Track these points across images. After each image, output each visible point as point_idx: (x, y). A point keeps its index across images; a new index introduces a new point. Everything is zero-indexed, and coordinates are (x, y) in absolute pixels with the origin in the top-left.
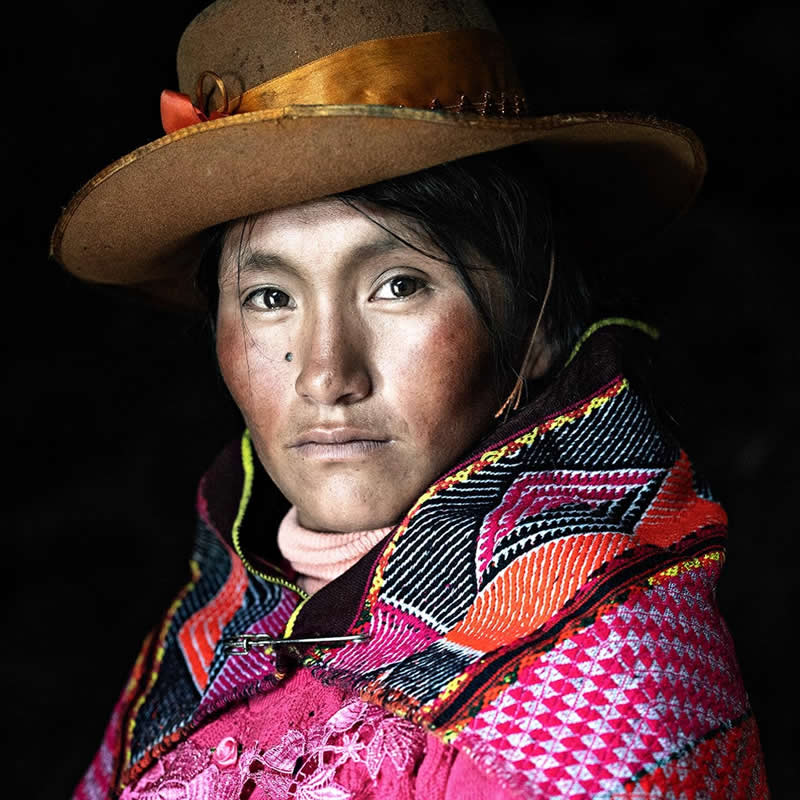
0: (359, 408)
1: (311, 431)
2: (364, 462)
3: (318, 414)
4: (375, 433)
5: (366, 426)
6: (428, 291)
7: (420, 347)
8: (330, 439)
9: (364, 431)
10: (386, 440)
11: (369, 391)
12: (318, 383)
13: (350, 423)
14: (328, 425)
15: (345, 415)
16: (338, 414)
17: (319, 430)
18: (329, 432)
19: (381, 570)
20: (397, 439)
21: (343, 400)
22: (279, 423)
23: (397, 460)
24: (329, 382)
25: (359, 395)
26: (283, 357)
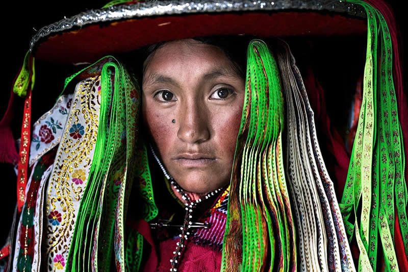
0: (204, 145)
1: (184, 154)
2: (206, 168)
3: (187, 147)
4: (210, 156)
5: (206, 152)
6: (235, 95)
7: (230, 120)
8: (192, 158)
9: (206, 155)
10: (214, 158)
11: (209, 137)
12: (188, 135)
13: (200, 151)
14: (191, 152)
15: (198, 147)
16: (195, 147)
17: (187, 154)
18: (192, 155)
19: (221, 201)
20: (219, 158)
21: (198, 142)
22: (169, 148)
23: (219, 167)
24: (193, 135)
25: (205, 139)
26: (171, 121)
